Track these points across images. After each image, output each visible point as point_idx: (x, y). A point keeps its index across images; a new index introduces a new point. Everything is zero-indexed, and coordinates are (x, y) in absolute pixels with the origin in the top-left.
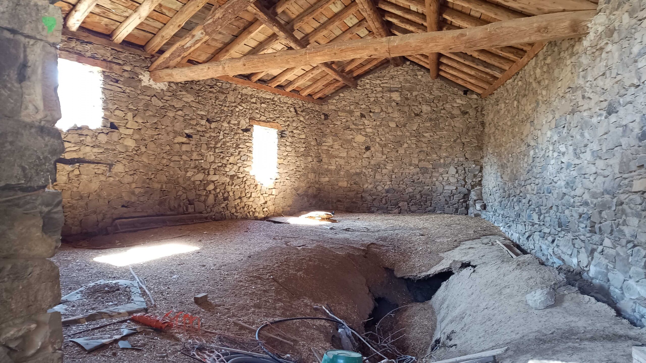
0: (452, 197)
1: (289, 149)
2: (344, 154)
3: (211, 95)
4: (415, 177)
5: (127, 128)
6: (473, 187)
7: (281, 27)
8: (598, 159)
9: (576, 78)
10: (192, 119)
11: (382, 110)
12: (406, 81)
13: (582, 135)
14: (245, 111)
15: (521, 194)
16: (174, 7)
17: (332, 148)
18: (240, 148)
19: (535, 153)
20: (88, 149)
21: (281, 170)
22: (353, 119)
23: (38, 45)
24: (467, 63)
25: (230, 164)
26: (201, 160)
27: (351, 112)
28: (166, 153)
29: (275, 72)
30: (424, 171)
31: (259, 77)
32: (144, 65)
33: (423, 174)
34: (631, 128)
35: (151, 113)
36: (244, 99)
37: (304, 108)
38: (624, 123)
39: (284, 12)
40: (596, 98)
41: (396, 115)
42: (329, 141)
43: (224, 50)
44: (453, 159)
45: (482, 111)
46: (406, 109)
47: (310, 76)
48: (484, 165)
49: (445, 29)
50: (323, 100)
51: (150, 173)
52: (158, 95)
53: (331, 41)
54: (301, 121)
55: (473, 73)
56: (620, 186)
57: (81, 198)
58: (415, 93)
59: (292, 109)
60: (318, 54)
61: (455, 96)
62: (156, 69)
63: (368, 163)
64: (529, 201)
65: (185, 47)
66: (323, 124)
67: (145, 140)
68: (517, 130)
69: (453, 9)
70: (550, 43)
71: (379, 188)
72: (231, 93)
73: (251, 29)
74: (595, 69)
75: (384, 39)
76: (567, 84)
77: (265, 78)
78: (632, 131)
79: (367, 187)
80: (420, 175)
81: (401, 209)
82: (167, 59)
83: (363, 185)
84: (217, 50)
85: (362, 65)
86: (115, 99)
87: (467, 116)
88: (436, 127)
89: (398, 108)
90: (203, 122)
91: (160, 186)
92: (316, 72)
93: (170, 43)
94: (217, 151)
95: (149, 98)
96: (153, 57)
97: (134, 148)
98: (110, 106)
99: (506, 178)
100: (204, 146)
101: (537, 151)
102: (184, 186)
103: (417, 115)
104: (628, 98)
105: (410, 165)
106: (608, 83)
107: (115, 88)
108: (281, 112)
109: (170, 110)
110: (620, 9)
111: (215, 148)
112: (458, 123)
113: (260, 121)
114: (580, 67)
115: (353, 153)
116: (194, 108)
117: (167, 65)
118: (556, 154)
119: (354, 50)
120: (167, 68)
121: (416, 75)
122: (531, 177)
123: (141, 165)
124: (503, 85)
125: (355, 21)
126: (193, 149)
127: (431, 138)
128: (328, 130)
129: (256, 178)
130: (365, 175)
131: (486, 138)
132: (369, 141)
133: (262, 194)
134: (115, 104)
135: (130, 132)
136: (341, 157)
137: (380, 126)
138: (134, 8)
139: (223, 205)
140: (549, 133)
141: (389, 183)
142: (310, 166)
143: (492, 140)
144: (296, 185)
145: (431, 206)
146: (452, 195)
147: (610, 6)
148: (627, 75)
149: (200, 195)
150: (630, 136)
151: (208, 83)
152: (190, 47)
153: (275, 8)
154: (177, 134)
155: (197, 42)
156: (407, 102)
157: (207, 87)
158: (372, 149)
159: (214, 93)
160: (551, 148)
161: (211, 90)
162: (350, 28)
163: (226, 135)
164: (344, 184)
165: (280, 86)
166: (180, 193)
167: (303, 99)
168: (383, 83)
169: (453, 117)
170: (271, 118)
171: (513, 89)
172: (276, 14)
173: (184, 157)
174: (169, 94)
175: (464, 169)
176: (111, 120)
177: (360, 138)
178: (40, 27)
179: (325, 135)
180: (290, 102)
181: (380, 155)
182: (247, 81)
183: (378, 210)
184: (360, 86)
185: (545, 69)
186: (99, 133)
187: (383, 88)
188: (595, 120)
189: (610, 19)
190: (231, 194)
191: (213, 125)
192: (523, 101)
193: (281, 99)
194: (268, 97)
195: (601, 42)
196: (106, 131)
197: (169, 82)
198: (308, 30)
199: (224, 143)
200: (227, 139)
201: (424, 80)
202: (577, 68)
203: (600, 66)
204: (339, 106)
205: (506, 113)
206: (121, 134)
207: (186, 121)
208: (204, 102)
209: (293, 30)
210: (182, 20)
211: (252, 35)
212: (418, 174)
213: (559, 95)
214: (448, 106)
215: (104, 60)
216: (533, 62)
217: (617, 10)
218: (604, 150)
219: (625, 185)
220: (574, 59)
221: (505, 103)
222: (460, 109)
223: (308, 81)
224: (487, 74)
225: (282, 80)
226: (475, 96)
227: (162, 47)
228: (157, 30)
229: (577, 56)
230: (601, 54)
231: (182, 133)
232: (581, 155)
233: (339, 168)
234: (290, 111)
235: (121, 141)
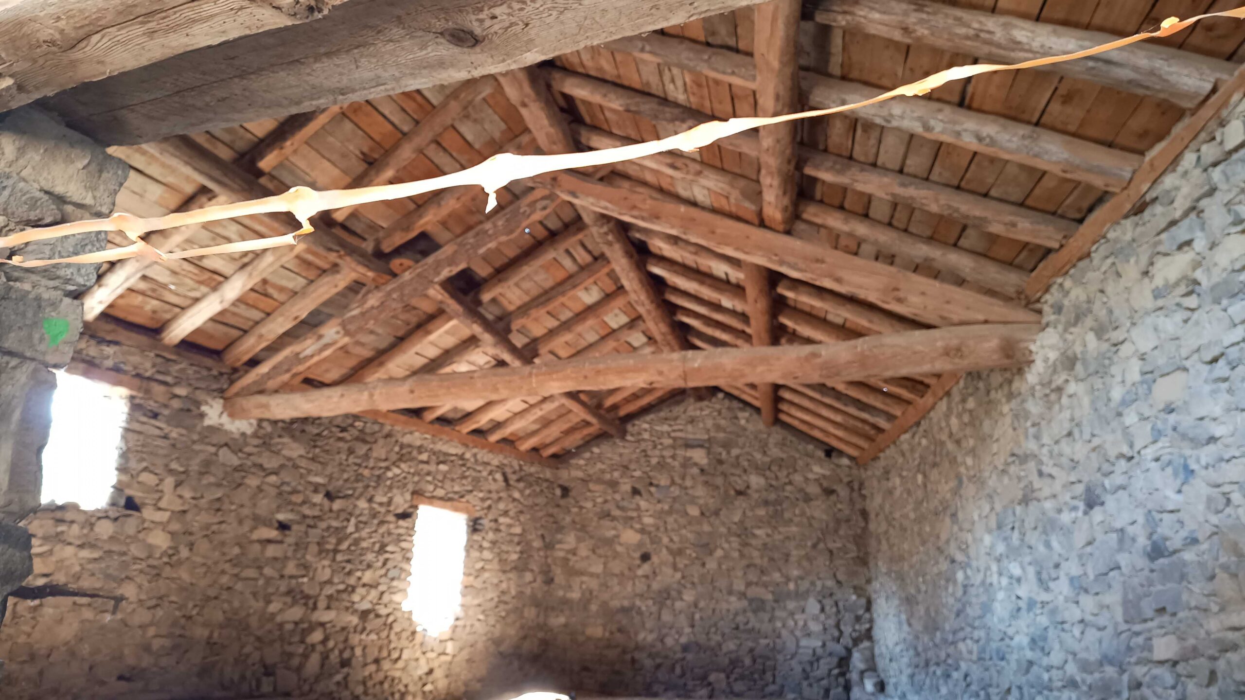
0: (815, 665)
1: (487, 555)
2: (598, 568)
3: (341, 444)
4: (740, 619)
5: (160, 509)
6: (856, 641)
7: (488, 326)
8: (1082, 592)
9: (1022, 438)
10: (295, 492)
11: (673, 483)
12: (718, 428)
13: (1048, 545)
14: (405, 478)
15: (950, 661)
16: (291, 285)
17: (575, 554)
18: (387, 552)
19: (967, 577)
20: (69, 551)
21: (469, 600)
22: (618, 497)
23: (24, 369)
24: (827, 400)
25: (364, 585)
26: (303, 576)
27: (613, 485)
28: (230, 560)
29: (470, 405)
30: (758, 606)
31: (438, 413)
32: (215, 386)
33: (755, 612)
34: (1131, 535)
35: (212, 479)
36: (405, 454)
37: (523, 473)
38: (1118, 525)
39: (494, 300)
40: (1062, 477)
41: (700, 491)
42: (570, 540)
43: (376, 362)
44: (813, 583)
45: (860, 489)
46: (719, 481)
47: (538, 413)
48: (874, 596)
49: (783, 341)
50: (560, 458)
51: (190, 605)
52: (234, 444)
53: (579, 353)
54: (514, 500)
55: (839, 418)
56: (1129, 649)
57: (32, 657)
58: (735, 452)
59: (498, 476)
60: (554, 376)
61: (809, 460)
62: (237, 394)
63: (645, 588)
64: (966, 676)
65: (302, 356)
66: (558, 506)
67: (191, 534)
68: (928, 529)
69: (795, 309)
70: (970, 374)
71: (669, 641)
72: (381, 442)
73: (430, 327)
74: (1053, 424)
75: (676, 356)
76: (1009, 448)
77: (451, 416)
78: (1134, 540)
79: (645, 639)
80: (750, 614)
81: (713, 690)
82: (263, 376)
83: (636, 634)
84: (362, 362)
85: (635, 396)
86: (145, 450)
87: (833, 498)
88: (776, 518)
89: (704, 478)
90: (318, 498)
91: (206, 633)
92: (549, 407)
93: (273, 348)
94: (339, 557)
95: (213, 450)
96: (235, 373)
97: (165, 552)
98: (133, 464)
99: (918, 626)
100: (313, 548)
101: (969, 572)
102: (259, 633)
103: (739, 493)
104: (1118, 479)
105: (730, 592)
106: (1079, 450)
107: (151, 428)
108: (476, 480)
109: (253, 474)
110: (1080, 325)
111: (336, 551)
112: (819, 511)
113: (433, 497)
114: (1027, 418)
115: (616, 567)
116: (302, 471)
117: (261, 388)
118: (1005, 581)
119: (621, 372)
120: (261, 392)
121: (736, 418)
122: (963, 625)
123: (174, 586)
124: (894, 443)
125: (624, 319)
126: (290, 554)
127: (768, 540)
128: (568, 519)
129: (414, 618)
130: (640, 612)
131: (873, 543)
132: (648, 541)
133: (424, 653)
134: (143, 460)
135: (163, 516)
136: (592, 575)
137: (670, 512)
138: (213, 284)
139: (338, 677)
140: (987, 539)
141: (687, 630)
142: (528, 591)
143: (884, 546)
144: (497, 632)
145: (774, 682)
146: (816, 658)
147: (1063, 319)
148: (1109, 438)
149: (290, 655)
150: (1133, 550)
151: (338, 421)
152: (312, 356)
153: (477, 293)
154: (259, 521)
155: (326, 346)
156: (720, 468)
157: (334, 429)
158: (655, 559)
159: (347, 442)
160: (994, 567)
161: (341, 435)
162: (614, 331)
163: (362, 525)
164: (596, 631)
165: (477, 432)
166: (247, 649)
167: (520, 456)
168: (674, 431)
169: (808, 499)
170: (456, 493)
171: (912, 450)
172: (479, 303)
173: (268, 571)
174: (256, 442)
175: (836, 604)
176: (129, 492)
177: (630, 537)
178: (37, 336)
179: (560, 529)
180: (495, 462)
181: (668, 571)
182: (415, 420)
183: (666, 690)
184: (632, 435)
185: (966, 418)
186: (99, 518)
187: (675, 439)
188: (1066, 517)
189: (1065, 340)
190: (358, 652)
191: (337, 505)
192: (934, 475)
193: (479, 457)
194: (453, 451)
195: (1055, 377)
196: (112, 514)
197: (260, 421)
198: (538, 331)
199: (357, 542)
200: (364, 533)
201: (750, 427)
202: (1022, 421)
203: (1061, 421)
204: (591, 472)
205: (905, 496)
206: (144, 521)
207: (283, 497)
208: (324, 457)
209: (509, 331)
210: (302, 309)
211: (432, 337)
212: (745, 611)
213: (996, 467)
214: (797, 478)
215: (138, 375)
216: (943, 406)
217: (1075, 324)
218: (1092, 577)
219: (1139, 646)
220: (1014, 404)
221: (901, 476)
222: (821, 485)
223: (535, 422)
224: (864, 421)
225: (483, 421)
226: (845, 461)
227: (257, 355)
228: (251, 323)
229: (1019, 400)
230: (1060, 398)
231: (270, 520)
232: (1052, 585)
233: (588, 598)
234: (495, 480)
235: (141, 536)
